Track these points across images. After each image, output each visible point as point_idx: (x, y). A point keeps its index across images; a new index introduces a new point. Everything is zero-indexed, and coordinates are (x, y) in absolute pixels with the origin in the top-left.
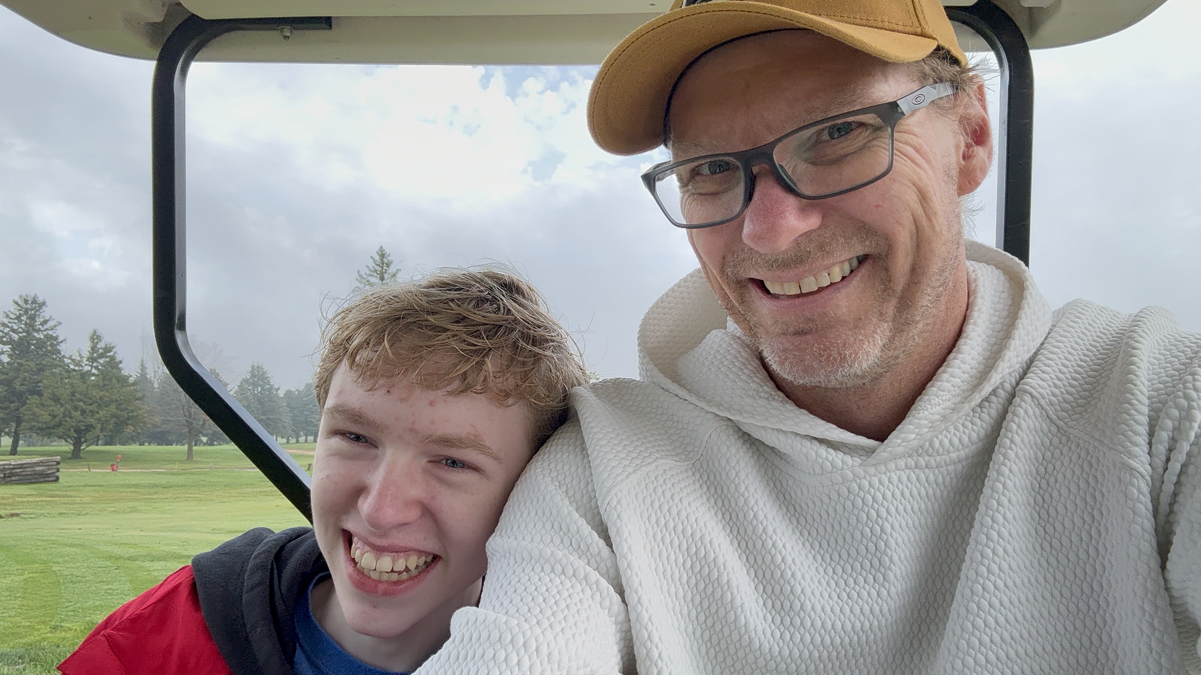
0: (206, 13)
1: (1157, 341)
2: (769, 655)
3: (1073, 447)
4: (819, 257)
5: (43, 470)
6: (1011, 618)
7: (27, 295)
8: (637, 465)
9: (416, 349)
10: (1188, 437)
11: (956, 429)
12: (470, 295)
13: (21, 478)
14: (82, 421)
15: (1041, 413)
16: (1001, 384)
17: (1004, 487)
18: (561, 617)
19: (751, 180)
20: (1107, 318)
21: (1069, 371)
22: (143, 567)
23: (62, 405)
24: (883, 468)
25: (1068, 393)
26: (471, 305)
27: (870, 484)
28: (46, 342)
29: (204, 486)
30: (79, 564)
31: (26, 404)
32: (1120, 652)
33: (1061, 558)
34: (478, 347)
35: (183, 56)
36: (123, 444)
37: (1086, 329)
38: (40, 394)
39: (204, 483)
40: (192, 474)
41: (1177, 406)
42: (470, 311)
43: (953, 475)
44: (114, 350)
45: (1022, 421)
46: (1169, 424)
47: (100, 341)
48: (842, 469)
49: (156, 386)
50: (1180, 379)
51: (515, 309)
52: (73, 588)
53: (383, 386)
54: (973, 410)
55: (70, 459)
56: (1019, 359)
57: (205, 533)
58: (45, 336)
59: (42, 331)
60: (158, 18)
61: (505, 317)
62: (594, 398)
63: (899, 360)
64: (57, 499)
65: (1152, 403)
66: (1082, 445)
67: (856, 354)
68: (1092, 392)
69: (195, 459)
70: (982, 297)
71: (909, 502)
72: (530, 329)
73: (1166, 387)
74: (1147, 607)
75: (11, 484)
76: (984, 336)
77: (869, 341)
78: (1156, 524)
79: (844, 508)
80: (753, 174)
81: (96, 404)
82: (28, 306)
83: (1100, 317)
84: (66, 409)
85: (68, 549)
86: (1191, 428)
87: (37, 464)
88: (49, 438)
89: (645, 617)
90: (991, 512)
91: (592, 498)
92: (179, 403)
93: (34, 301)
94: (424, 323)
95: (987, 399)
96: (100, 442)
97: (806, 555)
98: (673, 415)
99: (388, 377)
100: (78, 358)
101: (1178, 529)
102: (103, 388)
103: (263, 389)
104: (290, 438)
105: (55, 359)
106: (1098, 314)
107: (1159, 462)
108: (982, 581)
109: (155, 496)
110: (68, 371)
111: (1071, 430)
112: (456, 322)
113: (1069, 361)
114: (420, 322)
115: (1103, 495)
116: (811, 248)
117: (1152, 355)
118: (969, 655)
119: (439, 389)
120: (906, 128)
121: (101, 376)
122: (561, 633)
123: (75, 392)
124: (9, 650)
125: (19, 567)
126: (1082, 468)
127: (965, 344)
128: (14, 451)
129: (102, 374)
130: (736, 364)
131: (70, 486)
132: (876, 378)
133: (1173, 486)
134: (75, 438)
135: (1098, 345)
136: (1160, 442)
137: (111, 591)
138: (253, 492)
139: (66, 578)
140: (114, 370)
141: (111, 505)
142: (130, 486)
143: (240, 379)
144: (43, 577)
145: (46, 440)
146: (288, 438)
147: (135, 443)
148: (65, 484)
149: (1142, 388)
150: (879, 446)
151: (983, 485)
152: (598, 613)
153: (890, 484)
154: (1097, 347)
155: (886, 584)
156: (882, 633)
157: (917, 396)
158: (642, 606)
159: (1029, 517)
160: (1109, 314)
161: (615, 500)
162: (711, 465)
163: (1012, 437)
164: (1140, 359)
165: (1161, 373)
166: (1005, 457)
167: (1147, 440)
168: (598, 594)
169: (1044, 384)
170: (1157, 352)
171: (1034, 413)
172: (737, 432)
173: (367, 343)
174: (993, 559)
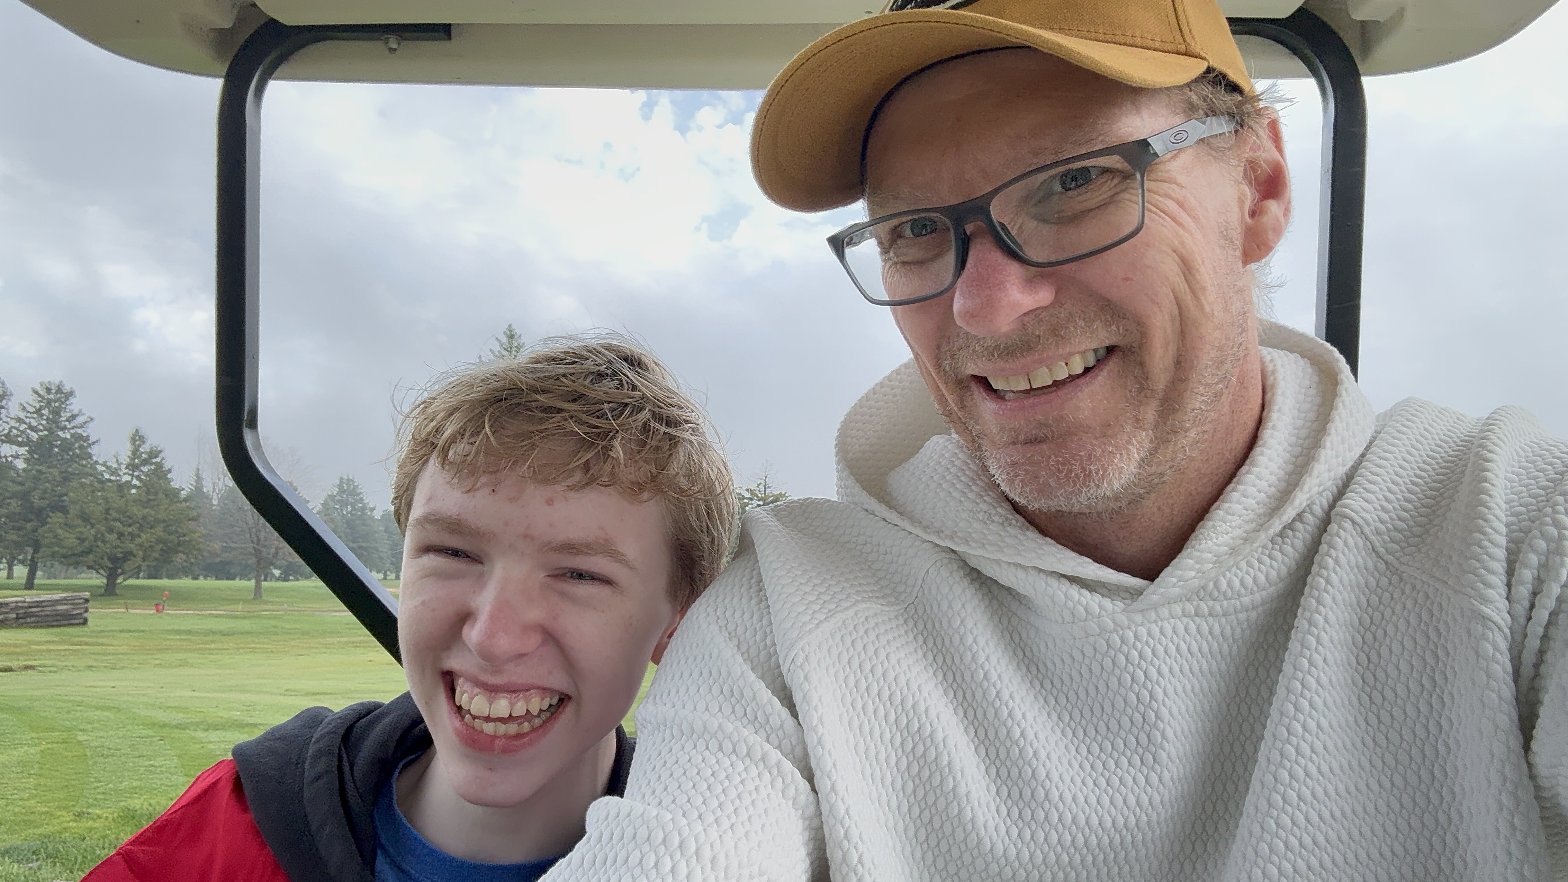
0: (289, 18)
1: (1516, 450)
2: (1003, 860)
3: (1408, 589)
4: (1051, 344)
5: (67, 610)
6: (1326, 814)
7: (49, 383)
8: (830, 611)
9: (523, 437)
10: (1558, 577)
11: (1250, 565)
12: (585, 369)
13: (40, 619)
14: (119, 547)
15: (1365, 545)
16: (1309, 506)
17: (1318, 641)
18: (731, 809)
19: (963, 243)
20: (1448, 422)
21: (1400, 490)
22: (193, 738)
23: (93, 526)
24: (1153, 615)
25: (1400, 519)
26: (588, 381)
27: (1136, 636)
28: (74, 444)
29: (276, 634)
30: (112, 733)
31: (46, 523)
32: (1469, 859)
33: (1392, 735)
34: (601, 430)
35: (259, 73)
36: (170, 577)
37: (1421, 436)
38: (64, 510)
39: (276, 630)
40: (258, 617)
41: (1543, 535)
42: (588, 388)
43: (1245, 626)
44: (161, 455)
45: (1341, 555)
46: (1534, 559)
47: (144, 442)
48: (1099, 616)
49: (215, 502)
50: (1548, 501)
51: (640, 382)
52: (104, 763)
53: (485, 484)
54: (1271, 541)
55: (103, 595)
56: (1332, 474)
57: (275, 694)
58: (73, 435)
59: (68, 429)
60: (226, 23)
61: (630, 393)
62: (776, 523)
63: (1166, 478)
64: (84, 647)
65: (1512, 532)
66: (1418, 587)
67: (1105, 471)
68: (1431, 517)
69: (264, 598)
70: (1283, 393)
71: (1187, 661)
72: (661, 408)
73: (1529, 512)
74: (1505, 799)
75: (25, 628)
76: (1286, 444)
77: (1121, 454)
78: (1517, 691)
79: (1103, 668)
80: (965, 233)
81: (138, 525)
82: (52, 396)
83: (1439, 421)
84: (98, 530)
85: (98, 713)
87: (59, 602)
88: (75, 568)
89: (841, 809)
90: (1300, 675)
91: (772, 654)
92: (244, 525)
93: (59, 390)
95: (1290, 526)
96: (141, 575)
97: (1053, 728)
98: (879, 545)
99: (491, 473)
100: (115, 465)
101: (1546, 699)
102: (147, 504)
103: (353, 508)
104: (388, 573)
105: (85, 466)
106: (1437, 416)
107: (1521, 609)
108: (1288, 765)
109: (213, 646)
110: (102, 482)
111: (1403, 568)
112: (572, 401)
113: (1401, 477)
114: (528, 403)
115: (1448, 654)
116: (1041, 331)
117: (1509, 469)
118: (1272, 863)
119: (557, 483)
120: (1166, 175)
121: (144, 489)
122: (730, 831)
123: (109, 509)
124: (20, 842)
125: (34, 735)
126: (1420, 616)
127: (1262, 454)
128: (29, 585)
129: (145, 485)
130: (962, 478)
131: (101, 631)
132: (1135, 501)
133: (1538, 642)
134: (110, 569)
135: (1437, 455)
136: (1523, 583)
137: (153, 769)
138: (339, 642)
139: (95, 751)
140: (162, 481)
141: (155, 657)
142: (178, 632)
143: (324, 495)
144: (66, 749)
145: (71, 570)
146: (385, 572)
147: (187, 576)
148: (95, 629)
149: (1498, 512)
150: (1148, 586)
151: (1288, 638)
152: (779, 805)
153: (1163, 637)
154: (1436, 458)
155: (1157, 767)
156: (1153, 832)
157: (1198, 523)
158: (836, 795)
159: (1350, 682)
160: (1451, 417)
161: (802, 655)
162: (928, 611)
163: (1329, 575)
164: (1495, 475)
165: (1522, 492)
166: (1319, 602)
167: (1505, 581)
168: (780, 779)
169: (1369, 507)
170: (1516, 465)
171: (1356, 544)
172: (962, 568)
173: (460, 434)
174: (1303, 736)
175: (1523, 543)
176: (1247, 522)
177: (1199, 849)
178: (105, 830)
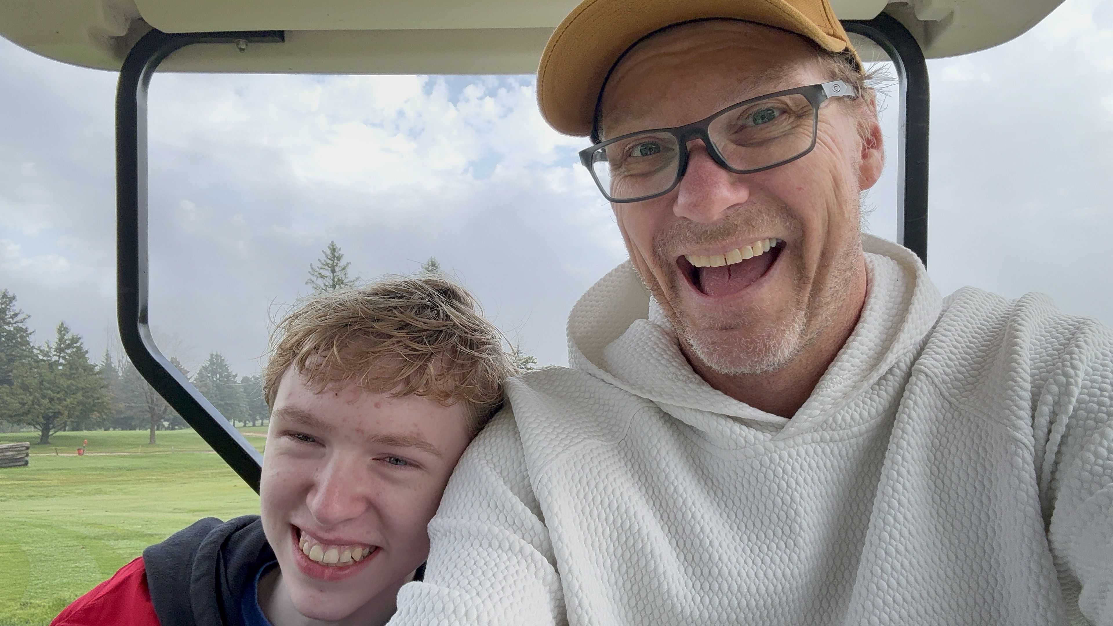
0: (167, 28)
1: (1039, 324)
2: (690, 619)
3: (964, 422)
5: (13, 455)
6: (912, 579)
8: (566, 445)
9: (362, 355)
10: (1067, 409)
11: (857, 405)
12: (411, 302)
14: (50, 409)
15: (935, 390)
16: (897, 363)
17: (903, 458)
18: (500, 587)
19: (685, 156)
20: (993, 303)
21: (959, 352)
22: (107, 546)
23: (31, 394)
24: (792, 442)
25: (959, 372)
26: (413, 312)
27: (780, 458)
28: (17, 334)
29: (166, 468)
30: (46, 544)
32: (1010, 608)
33: (956, 523)
34: (420, 352)
35: (145, 68)
36: (88, 429)
37: (974, 313)
38: (10, 383)
39: (166, 465)
40: (153, 456)
41: (1056, 382)
42: (412, 318)
43: (855, 448)
44: (80, 341)
45: (918, 398)
46: (1050, 399)
47: (68, 332)
48: (755, 444)
49: (120, 374)
50: (1060, 358)
51: (452, 313)
52: (42, 566)
53: (331, 389)
54: (872, 388)
55: (39, 444)
56: (913, 341)
57: (166, 512)
58: (15, 328)
59: (12, 324)
60: (122, 32)
61: (445, 323)
62: (527, 387)
64: (26, 482)
65: (1035, 380)
66: (972, 419)
68: (980, 371)
69: (157, 442)
70: (879, 285)
71: (816, 474)
72: (467, 333)
73: (1047, 366)
74: (1033, 566)
76: (880, 320)
78: (1040, 490)
79: (758, 480)
80: (686, 149)
81: (64, 392)
83: (986, 303)
84: (35, 397)
85: (37, 529)
86: (1070, 402)
87: (7, 449)
88: (19, 425)
89: (576, 585)
90: (892, 482)
91: (525, 477)
92: (142, 390)
93: (5, 296)
94: (371, 330)
95: (884, 378)
96: (67, 428)
97: (723, 524)
98: (599, 399)
99: (336, 381)
100: (47, 349)
101: (1059, 495)
102: (70, 376)
103: (221, 376)
104: (247, 422)
105: (25, 350)
106: (984, 300)
107: (1042, 434)
108: (884, 545)
109: (119, 479)
110: (38, 362)
111: (961, 406)
112: (400, 329)
113: (960, 343)
114: (366, 329)
115: (992, 465)
116: (738, 221)
117: (1033, 336)
118: (874, 615)
119: (384, 392)
121: (68, 366)
122: (499, 603)
123: (42, 381)
126: (973, 440)
127: (863, 327)
129: (69, 363)
130: (657, 350)
131: (38, 470)
133: (1054, 456)
134: (45, 424)
135: (985, 328)
136: (1042, 416)
137: (77, 569)
138: (212, 473)
139: (35, 558)
140: (81, 360)
141: (78, 487)
142: (95, 469)
143: (200, 367)
144: (14, 558)
145: (16, 427)
146: (245, 421)
147: (100, 429)
148: (34, 468)
149: (1025, 366)
150: (787, 422)
151: (883, 457)
152: (533, 583)
153: (798, 457)
154: (984, 330)
155: (796, 549)
156: (793, 595)
157: (820, 376)
158: (572, 576)
159: (926, 486)
160: (995, 300)
161: (546, 478)
162: (635, 444)
163: (910, 413)
164: (1023, 341)
165: (1042, 353)
166: (903, 431)
167: (1030, 414)
168: (533, 565)
169: (938, 364)
170: (1038, 333)
171: (929, 390)
172: (658, 413)
173: (316, 348)
174: (894, 525)
175: (1043, 388)
176: (854, 375)
177: (825, 605)
178: (43, 615)
